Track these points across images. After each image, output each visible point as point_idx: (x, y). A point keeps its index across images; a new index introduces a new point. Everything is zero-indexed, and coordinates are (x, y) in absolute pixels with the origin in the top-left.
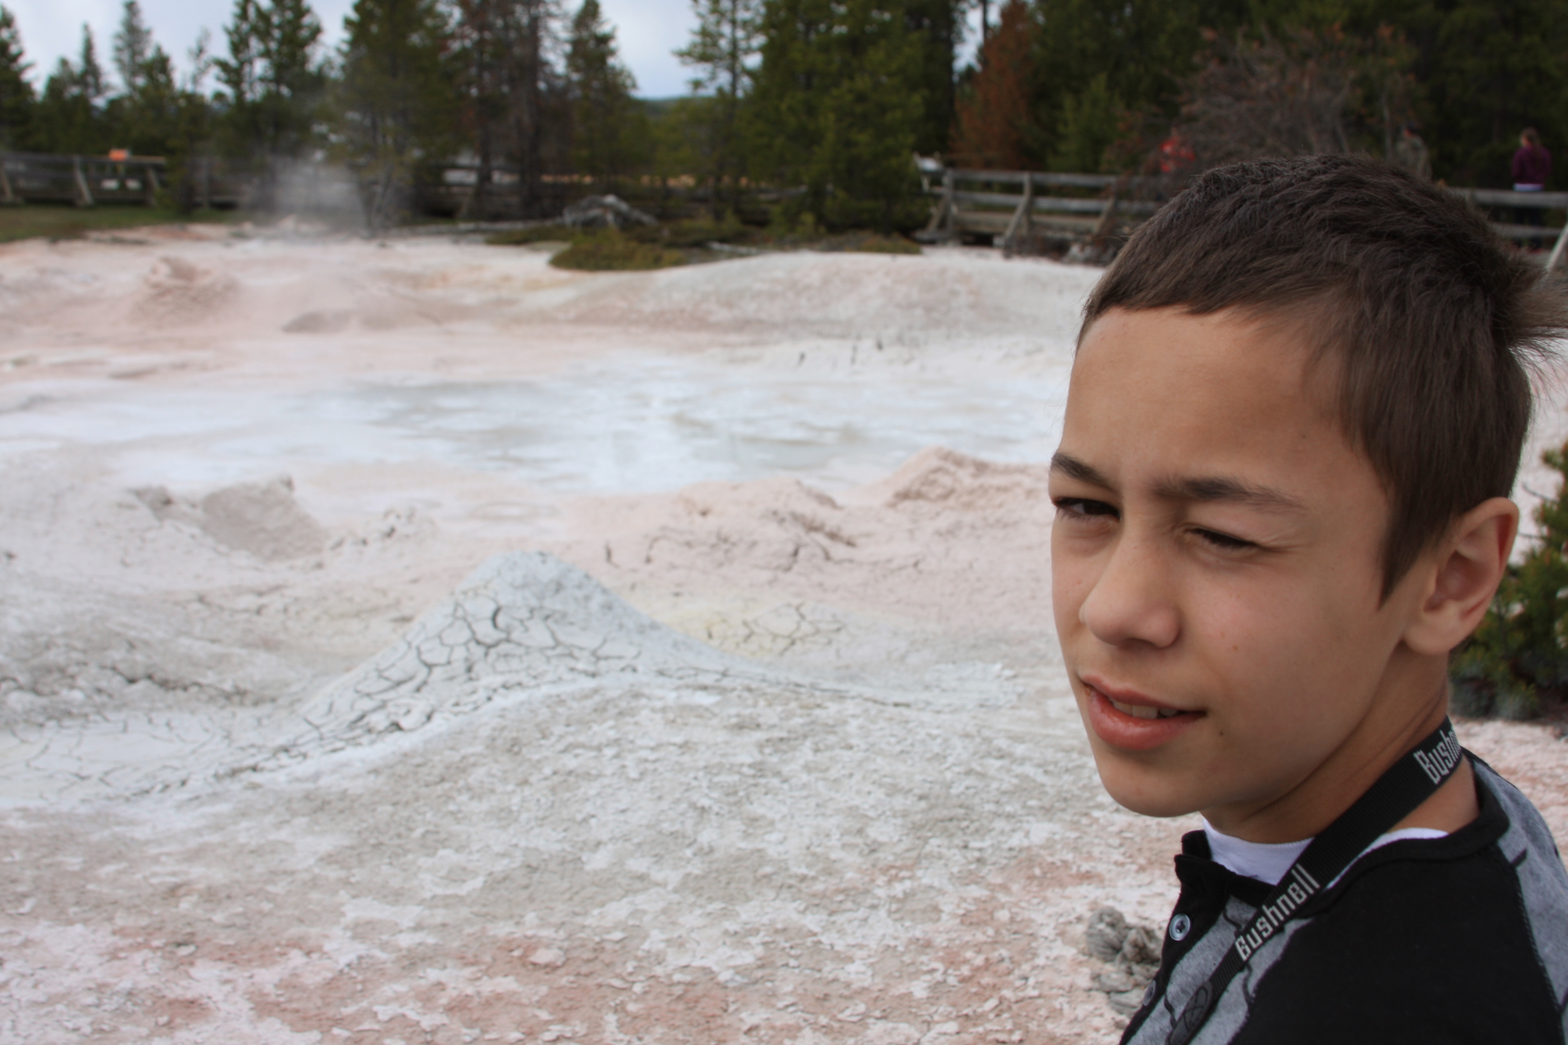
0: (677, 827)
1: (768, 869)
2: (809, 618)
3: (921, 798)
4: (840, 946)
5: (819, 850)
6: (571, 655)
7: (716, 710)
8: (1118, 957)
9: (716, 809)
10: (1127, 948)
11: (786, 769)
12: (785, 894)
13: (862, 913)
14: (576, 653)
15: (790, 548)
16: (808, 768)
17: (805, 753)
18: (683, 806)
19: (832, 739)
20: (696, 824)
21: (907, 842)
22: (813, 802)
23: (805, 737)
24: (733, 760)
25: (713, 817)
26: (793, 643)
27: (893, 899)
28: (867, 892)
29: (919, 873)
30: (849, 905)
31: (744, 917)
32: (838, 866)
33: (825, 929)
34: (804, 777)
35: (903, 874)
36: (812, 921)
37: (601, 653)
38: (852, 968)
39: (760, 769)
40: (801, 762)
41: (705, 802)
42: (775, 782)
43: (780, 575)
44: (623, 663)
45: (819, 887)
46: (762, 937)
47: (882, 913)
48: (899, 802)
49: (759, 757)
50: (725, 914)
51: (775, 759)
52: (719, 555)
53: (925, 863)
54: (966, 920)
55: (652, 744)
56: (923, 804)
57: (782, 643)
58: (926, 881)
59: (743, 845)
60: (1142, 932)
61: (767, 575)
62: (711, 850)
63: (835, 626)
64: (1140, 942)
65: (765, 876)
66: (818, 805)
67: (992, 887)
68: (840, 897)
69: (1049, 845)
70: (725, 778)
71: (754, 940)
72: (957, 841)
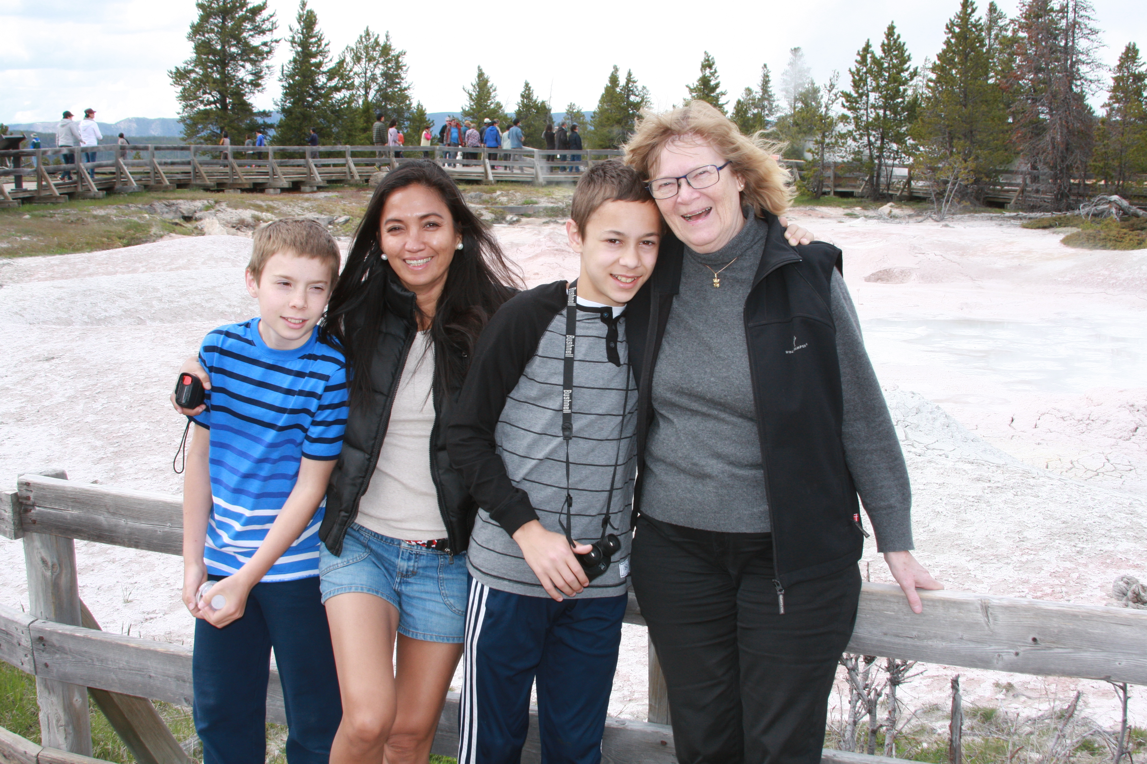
0: (922, 519)
1: (959, 542)
2: (1111, 462)
3: (1064, 522)
4: (979, 576)
5: (991, 537)
6: (912, 445)
7: (969, 472)
8: (1125, 598)
9: (945, 513)
10: (1130, 594)
11: (992, 501)
12: (965, 553)
13: (999, 565)
14: (916, 444)
15: (1134, 426)
16: (1005, 502)
17: (1010, 495)
18: (930, 510)
19: (1029, 491)
20: (932, 519)
21: (1043, 540)
22: (999, 516)
23: (1012, 488)
24: (965, 493)
25: (942, 517)
26: (1098, 475)
27: (1021, 562)
28: (1008, 557)
29: (1040, 553)
30: (995, 561)
31: (937, 560)
32: (998, 545)
33: (976, 569)
34: (1001, 505)
35: (1032, 552)
36: (971, 566)
37: (930, 446)
38: (981, 585)
39: (978, 499)
40: (1004, 499)
41: (940, 510)
42: (984, 505)
43: (1120, 442)
44: (941, 453)
45: (983, 552)
46: (940, 569)
47: (1010, 567)
48: (1048, 523)
49: (980, 493)
50: (928, 557)
51: (989, 496)
52: (1082, 427)
53: (1047, 549)
54: (1053, 574)
55: (925, 482)
56: (1064, 525)
57: (1090, 474)
58: (1043, 557)
59: (952, 531)
60: (1140, 587)
61: (1112, 441)
62: (934, 530)
63: (1129, 468)
64: (1137, 592)
65: (959, 545)
66: (1002, 518)
67: (1079, 564)
68: (992, 557)
69: (1126, 552)
70: (957, 501)
71: (936, 569)
72: (1073, 543)
